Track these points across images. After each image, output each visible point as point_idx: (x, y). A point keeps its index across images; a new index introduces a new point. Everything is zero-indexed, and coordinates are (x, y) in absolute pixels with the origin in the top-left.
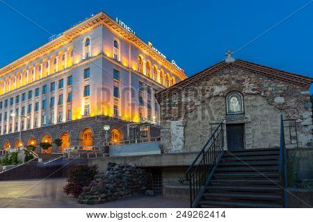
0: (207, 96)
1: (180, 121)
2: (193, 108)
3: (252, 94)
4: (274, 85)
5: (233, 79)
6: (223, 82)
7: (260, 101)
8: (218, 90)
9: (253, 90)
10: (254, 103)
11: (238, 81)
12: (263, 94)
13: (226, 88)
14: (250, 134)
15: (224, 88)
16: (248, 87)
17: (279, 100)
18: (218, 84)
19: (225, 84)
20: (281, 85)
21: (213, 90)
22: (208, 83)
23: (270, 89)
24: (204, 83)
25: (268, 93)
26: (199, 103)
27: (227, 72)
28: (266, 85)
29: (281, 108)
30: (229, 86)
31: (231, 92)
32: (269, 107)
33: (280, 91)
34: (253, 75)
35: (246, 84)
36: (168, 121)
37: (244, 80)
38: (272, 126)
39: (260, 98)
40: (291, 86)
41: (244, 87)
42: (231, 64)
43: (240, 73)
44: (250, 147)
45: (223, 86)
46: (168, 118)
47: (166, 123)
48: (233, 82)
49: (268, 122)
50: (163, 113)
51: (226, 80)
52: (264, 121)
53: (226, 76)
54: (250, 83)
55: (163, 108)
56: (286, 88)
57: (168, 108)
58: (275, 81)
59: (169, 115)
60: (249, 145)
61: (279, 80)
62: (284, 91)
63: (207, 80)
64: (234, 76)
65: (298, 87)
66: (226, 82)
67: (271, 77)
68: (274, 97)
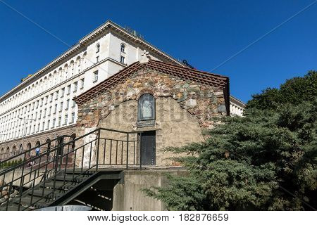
0: (121, 100)
2: (107, 113)
3: (164, 96)
4: (186, 85)
5: (146, 80)
6: (137, 84)
8: (130, 94)
9: (165, 92)
10: (165, 107)
11: (151, 83)
12: (174, 96)
13: (139, 91)
14: (160, 144)
15: (137, 91)
16: (160, 89)
18: (132, 86)
19: (138, 87)
20: (194, 86)
21: (126, 93)
22: (123, 85)
23: (182, 90)
24: (119, 86)
25: (180, 95)
26: (113, 108)
27: (141, 73)
28: (178, 86)
29: (193, 113)
30: (142, 88)
31: (143, 95)
32: (181, 111)
33: (192, 93)
34: (166, 76)
35: (158, 86)
36: (83, 128)
37: (156, 81)
38: (184, 134)
39: (172, 101)
40: (204, 86)
41: (156, 89)
42: (145, 65)
43: (153, 74)
44: (160, 159)
45: (136, 89)
46: (83, 125)
47: (81, 130)
48: (146, 84)
49: (180, 129)
50: (80, 119)
51: (140, 82)
52: (175, 127)
53: (140, 78)
54: (162, 85)
55: (80, 114)
56: (198, 89)
57: (84, 114)
58: (187, 81)
59: (84, 122)
60: (159, 157)
61: (191, 80)
62: (196, 92)
63: (122, 83)
64: (148, 78)
65: (210, 87)
66: (139, 84)
67: (183, 77)
68: (186, 100)
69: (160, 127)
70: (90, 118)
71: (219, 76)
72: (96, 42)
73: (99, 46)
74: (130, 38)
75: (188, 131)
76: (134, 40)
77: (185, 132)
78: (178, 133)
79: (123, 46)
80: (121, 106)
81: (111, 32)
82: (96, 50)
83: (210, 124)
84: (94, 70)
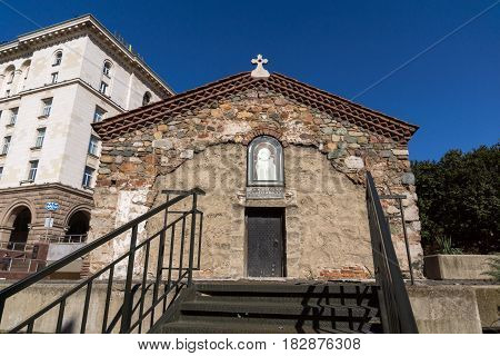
0: (210, 140)
1: (142, 194)
2: (175, 162)
3: (301, 145)
4: (343, 130)
5: (265, 110)
6: (245, 114)
7: (315, 164)
8: (233, 129)
9: (302, 136)
10: (303, 165)
11: (274, 117)
12: (321, 147)
13: (249, 128)
15: (245, 127)
16: (294, 131)
17: (354, 163)
18: (233, 118)
19: (247, 119)
20: (357, 133)
21: (221, 128)
22: (215, 113)
23: (336, 138)
24: (204, 112)
25: (332, 147)
26: (190, 153)
27: (254, 94)
28: (327, 130)
29: (356, 180)
30: (255, 124)
31: (259, 136)
33: (355, 145)
34: (303, 108)
35: (290, 123)
36: (113, 189)
37: (284, 116)
38: (341, 219)
39: (316, 155)
40: (374, 137)
41: (285, 129)
42: (262, 81)
43: (278, 101)
44: (296, 265)
45: (245, 124)
46: (114, 182)
47: (108, 193)
48: (264, 117)
49: (333, 209)
50: (107, 171)
51: (250, 111)
52: (324, 205)
53: (252, 104)
54: (297, 123)
55: (108, 159)
56: (365, 140)
57: (119, 159)
58: (345, 123)
59: (118, 176)
60: (293, 260)
61: (351, 122)
62: (362, 145)
63: (212, 108)
64: (267, 106)
65: (386, 140)
66: (250, 115)
67: (337, 116)
68: (344, 156)
69: (294, 202)
70: (134, 170)
71: (403, 124)
72: (55, 47)
73: (60, 55)
74: (122, 54)
75: (348, 214)
76: (127, 59)
77: (343, 216)
78: (331, 215)
79: (107, 65)
80: (208, 153)
81: (90, 36)
82: (54, 60)
83: (390, 204)
84: (45, 95)
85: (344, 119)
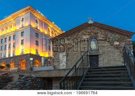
0: (79, 40)
1: (64, 54)
3: (102, 40)
4: (113, 35)
5: (92, 32)
7: (107, 44)
8: (85, 37)
9: (103, 38)
11: (95, 33)
12: (108, 40)
14: (102, 60)
15: (88, 37)
16: (100, 36)
17: (117, 43)
18: (85, 35)
19: (88, 35)
20: (117, 36)
21: (81, 37)
22: (79, 34)
23: (111, 37)
24: (77, 34)
25: (111, 40)
26: (74, 44)
27: (89, 28)
28: (109, 36)
29: (117, 47)
30: (90, 36)
31: (91, 39)
32: (112, 47)
33: (117, 39)
34: (103, 30)
35: (99, 35)
36: (58, 53)
37: (98, 33)
39: (106, 42)
40: (122, 36)
42: (91, 24)
43: (96, 29)
45: (87, 36)
47: (56, 54)
48: (92, 34)
49: (111, 54)
50: (55, 49)
51: (88, 32)
52: (108, 54)
54: (101, 34)
55: (55, 46)
56: (120, 37)
57: (58, 46)
59: (58, 50)
61: (116, 33)
62: (119, 39)
63: (79, 32)
64: (93, 31)
65: (126, 37)
66: (89, 33)
67: (112, 32)
68: (114, 42)
69: (101, 53)
71: (130, 32)
77: (114, 56)
78: (110, 56)
80: (79, 43)
84: (21, 31)
85: (114, 32)
